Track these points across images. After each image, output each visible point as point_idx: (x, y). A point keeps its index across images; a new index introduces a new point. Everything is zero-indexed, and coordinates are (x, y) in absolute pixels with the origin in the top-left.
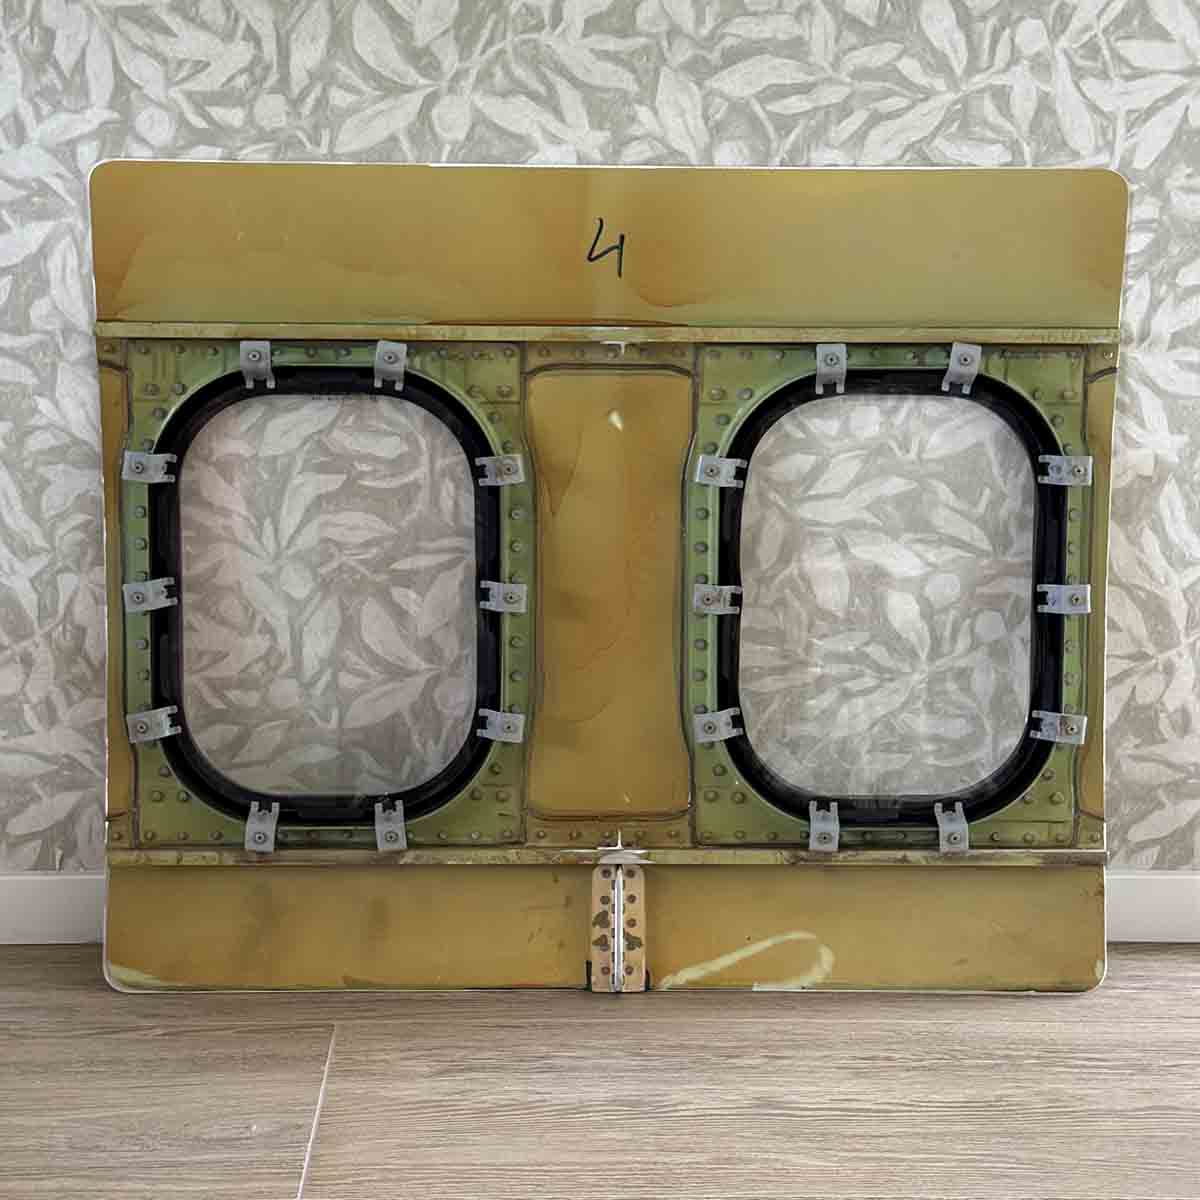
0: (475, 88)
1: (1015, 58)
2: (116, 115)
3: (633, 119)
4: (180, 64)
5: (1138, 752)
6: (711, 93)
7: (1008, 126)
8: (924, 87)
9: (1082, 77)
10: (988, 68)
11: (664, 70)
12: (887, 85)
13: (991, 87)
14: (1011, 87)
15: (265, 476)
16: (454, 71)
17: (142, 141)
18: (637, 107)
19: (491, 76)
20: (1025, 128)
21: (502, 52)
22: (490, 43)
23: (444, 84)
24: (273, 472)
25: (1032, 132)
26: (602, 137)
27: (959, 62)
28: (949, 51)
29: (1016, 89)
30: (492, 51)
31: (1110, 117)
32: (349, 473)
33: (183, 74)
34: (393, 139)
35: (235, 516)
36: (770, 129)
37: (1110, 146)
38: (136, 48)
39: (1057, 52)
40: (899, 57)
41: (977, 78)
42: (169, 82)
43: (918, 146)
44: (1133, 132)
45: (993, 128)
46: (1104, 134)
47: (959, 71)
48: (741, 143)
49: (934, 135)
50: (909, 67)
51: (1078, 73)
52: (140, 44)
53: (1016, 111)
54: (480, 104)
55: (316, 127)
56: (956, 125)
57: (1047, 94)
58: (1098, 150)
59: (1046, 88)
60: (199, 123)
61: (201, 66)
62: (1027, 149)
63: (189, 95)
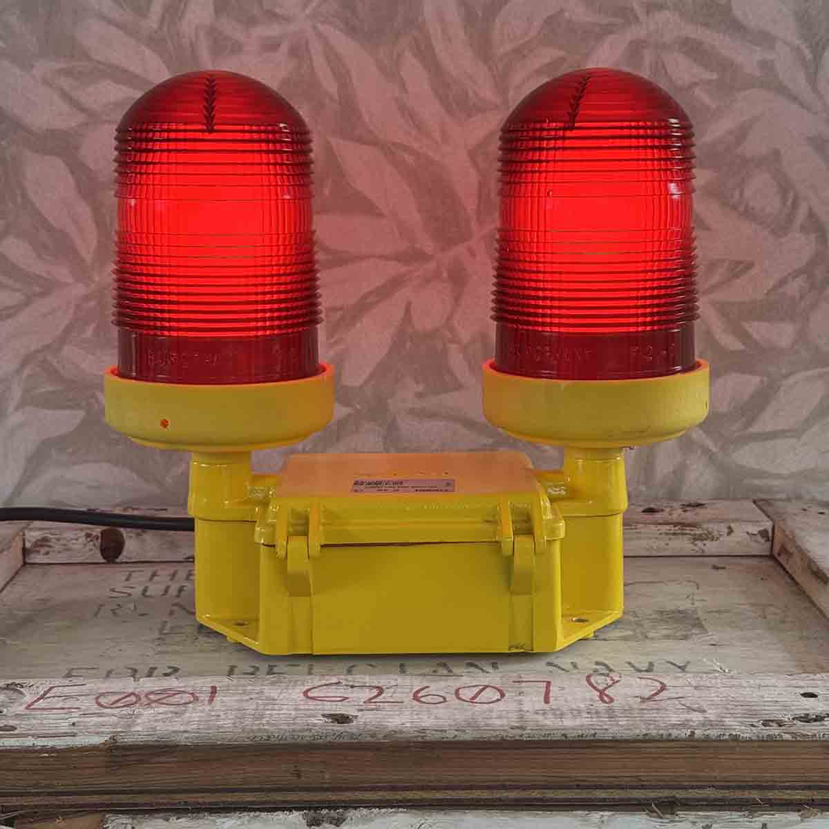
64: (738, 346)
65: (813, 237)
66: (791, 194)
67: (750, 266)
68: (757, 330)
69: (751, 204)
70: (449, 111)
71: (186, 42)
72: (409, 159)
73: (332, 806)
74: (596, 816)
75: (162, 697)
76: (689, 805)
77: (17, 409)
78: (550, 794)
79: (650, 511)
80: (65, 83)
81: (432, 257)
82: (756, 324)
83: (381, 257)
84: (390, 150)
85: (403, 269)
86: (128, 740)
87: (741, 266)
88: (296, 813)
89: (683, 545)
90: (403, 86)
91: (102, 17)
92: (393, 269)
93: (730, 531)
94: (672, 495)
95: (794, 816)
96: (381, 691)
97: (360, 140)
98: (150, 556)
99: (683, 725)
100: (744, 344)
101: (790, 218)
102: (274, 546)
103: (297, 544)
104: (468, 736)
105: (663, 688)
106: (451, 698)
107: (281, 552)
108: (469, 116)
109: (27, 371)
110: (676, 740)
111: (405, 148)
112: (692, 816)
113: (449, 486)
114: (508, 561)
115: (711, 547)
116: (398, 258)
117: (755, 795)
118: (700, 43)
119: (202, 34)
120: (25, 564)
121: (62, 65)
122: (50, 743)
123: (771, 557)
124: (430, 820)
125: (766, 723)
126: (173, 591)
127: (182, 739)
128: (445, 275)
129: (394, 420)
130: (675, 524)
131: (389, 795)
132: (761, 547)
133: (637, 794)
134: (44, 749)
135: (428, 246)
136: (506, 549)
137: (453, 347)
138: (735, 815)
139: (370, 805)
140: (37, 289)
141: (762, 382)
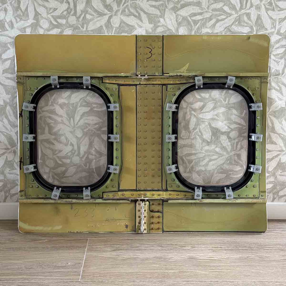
0: (121, 14)
1: (252, 6)
2: (35, 21)
3: (159, 21)
4: (50, 9)
5: (281, 174)
6: (178, 15)
7: (250, 22)
8: (229, 13)
9: (268, 10)
10: (245, 9)
11: (167, 10)
12: (221, 13)
13: (246, 13)
14: (251, 13)
15: (71, 108)
16: (116, 10)
17: (42, 28)
18: (160, 18)
19: (125, 11)
20: (254, 23)
21: (127, 5)
22: (125, 3)
23: (114, 13)
24: (73, 107)
25: (255, 24)
26: (152, 26)
27: (238, 7)
28: (236, 4)
29: (252, 13)
30: (125, 5)
31: (275, 20)
32: (91, 107)
33: (51, 11)
34: (101, 26)
35: (64, 118)
36: (192, 23)
37: (275, 27)
38: (40, 5)
39: (262, 5)
40: (224, 6)
41: (243, 11)
42: (48, 13)
43: (228, 28)
44: (280, 24)
45: (246, 23)
46: (273, 25)
47: (238, 9)
48: (185, 27)
49: (232, 24)
50: (226, 8)
51: (267, 9)
52: (41, 4)
53: (252, 18)
54: (122, 18)
55: (83, 24)
56: (237, 22)
57: (259, 14)
58: (272, 28)
59: (259, 13)
60: (55, 23)
61: (55, 9)
62: (254, 28)
63: (52, 16)
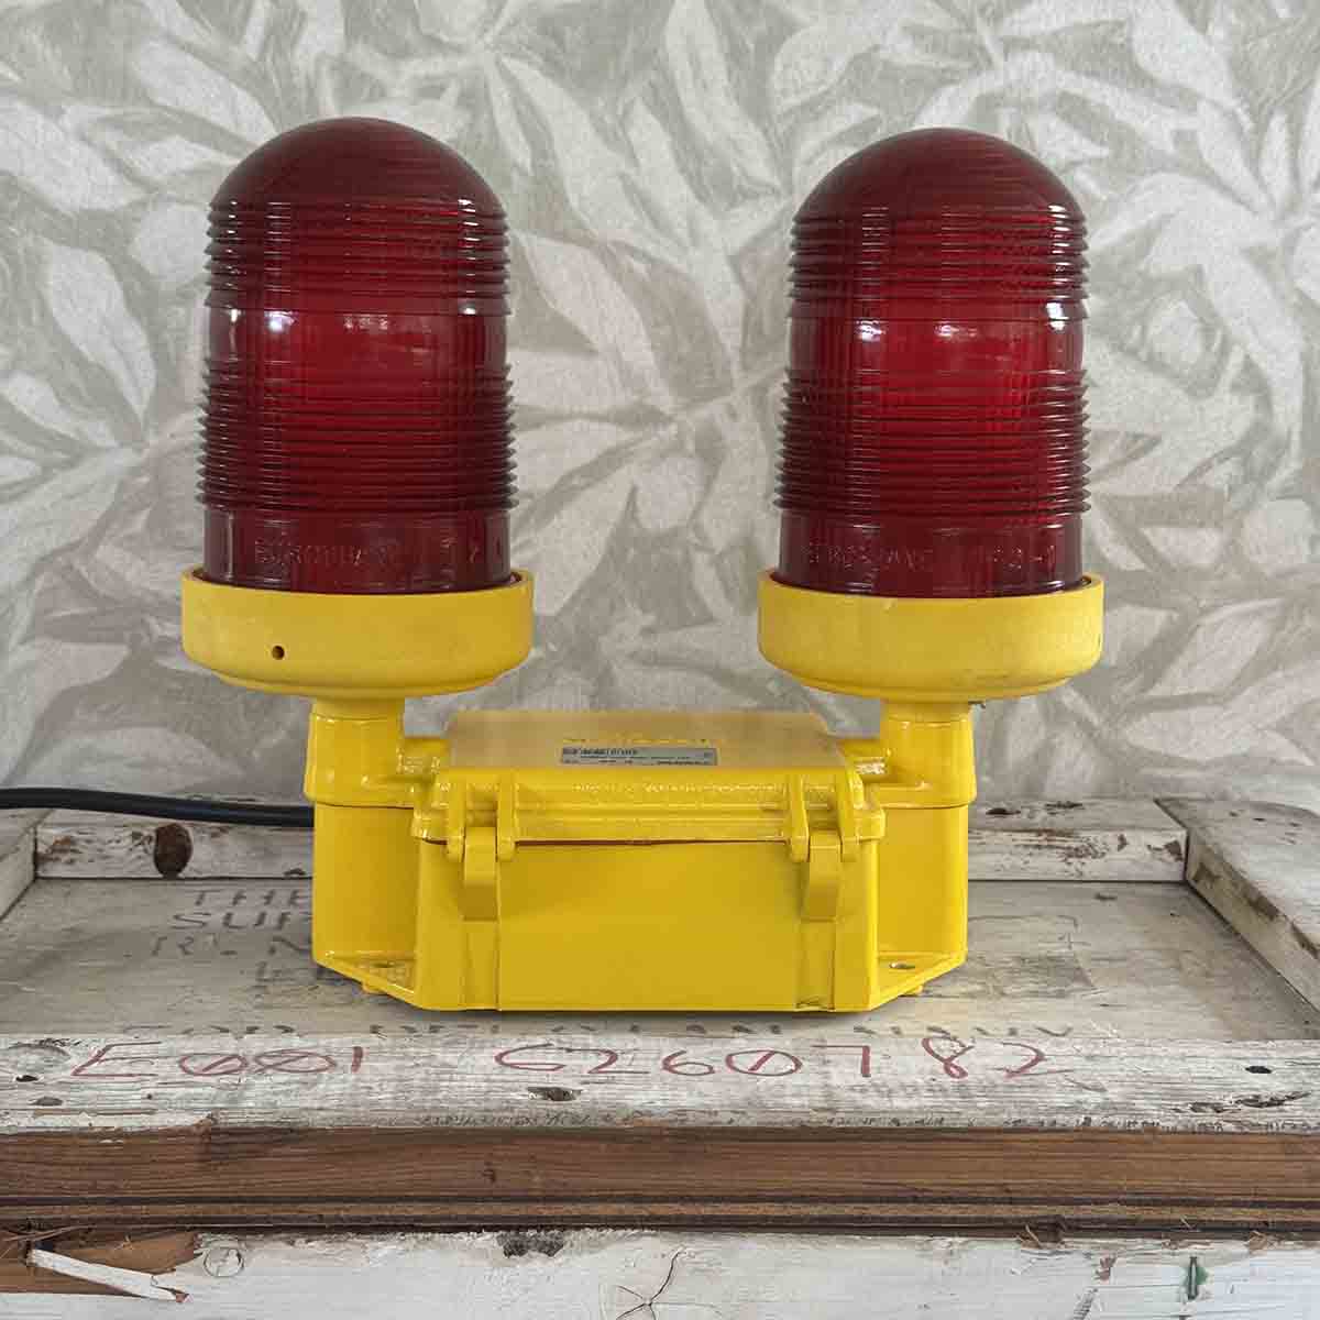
64: (1136, 564)
65: (1251, 400)
66: (1219, 333)
67: (1155, 441)
68: (1165, 539)
69: (1157, 347)
70: (701, 196)
71: (299, 80)
72: (640, 267)
73: (543, 1224)
74: (941, 1243)
75: (282, 1061)
76: (1079, 1229)
77: (23, 642)
78: (873, 1210)
79: (1000, 812)
80: (111, 138)
81: (670, 420)
82: (1163, 530)
83: (592, 417)
84: (610, 255)
85: (626, 436)
86: (236, 1120)
87: (1140, 443)
88: (488, 1235)
89: (1050, 864)
90: (633, 158)
91: (171, 39)
92: (610, 436)
93: (1123, 843)
94: (1032, 790)
95: (1237, 1247)
96: (613, 1057)
97: (564, 237)
98: (233, 868)
99: (1074, 1108)
100: (1144, 560)
101: (1216, 372)
102: (444, 843)
103: (480, 840)
104: (751, 1120)
105: (1040, 1057)
106: (720, 1066)
107: (454, 849)
108: (733, 205)
109: (40, 583)
110: (1064, 1130)
111: (633, 251)
112: (1085, 1245)
113: (707, 758)
114: (801, 869)
115: (1092, 867)
116: (621, 418)
117: (1181, 1215)
118: (1084, 102)
119: (324, 69)
120: (36, 878)
121: (107, 112)
122: (114, 1123)
123: (1184, 883)
124: (691, 1249)
125: (1197, 1107)
126: (272, 919)
127: (317, 1120)
128: (690, 447)
129: (608, 670)
130: (1039, 832)
131: (628, 1209)
132: (1169, 869)
133: (1002, 1211)
134: (105, 1133)
135: (665, 401)
136: (799, 852)
137: (700, 559)
138: (1150, 1244)
139: (601, 1223)
140: (61, 456)
141: (1170, 618)
